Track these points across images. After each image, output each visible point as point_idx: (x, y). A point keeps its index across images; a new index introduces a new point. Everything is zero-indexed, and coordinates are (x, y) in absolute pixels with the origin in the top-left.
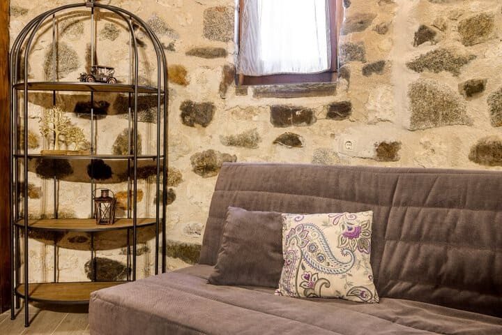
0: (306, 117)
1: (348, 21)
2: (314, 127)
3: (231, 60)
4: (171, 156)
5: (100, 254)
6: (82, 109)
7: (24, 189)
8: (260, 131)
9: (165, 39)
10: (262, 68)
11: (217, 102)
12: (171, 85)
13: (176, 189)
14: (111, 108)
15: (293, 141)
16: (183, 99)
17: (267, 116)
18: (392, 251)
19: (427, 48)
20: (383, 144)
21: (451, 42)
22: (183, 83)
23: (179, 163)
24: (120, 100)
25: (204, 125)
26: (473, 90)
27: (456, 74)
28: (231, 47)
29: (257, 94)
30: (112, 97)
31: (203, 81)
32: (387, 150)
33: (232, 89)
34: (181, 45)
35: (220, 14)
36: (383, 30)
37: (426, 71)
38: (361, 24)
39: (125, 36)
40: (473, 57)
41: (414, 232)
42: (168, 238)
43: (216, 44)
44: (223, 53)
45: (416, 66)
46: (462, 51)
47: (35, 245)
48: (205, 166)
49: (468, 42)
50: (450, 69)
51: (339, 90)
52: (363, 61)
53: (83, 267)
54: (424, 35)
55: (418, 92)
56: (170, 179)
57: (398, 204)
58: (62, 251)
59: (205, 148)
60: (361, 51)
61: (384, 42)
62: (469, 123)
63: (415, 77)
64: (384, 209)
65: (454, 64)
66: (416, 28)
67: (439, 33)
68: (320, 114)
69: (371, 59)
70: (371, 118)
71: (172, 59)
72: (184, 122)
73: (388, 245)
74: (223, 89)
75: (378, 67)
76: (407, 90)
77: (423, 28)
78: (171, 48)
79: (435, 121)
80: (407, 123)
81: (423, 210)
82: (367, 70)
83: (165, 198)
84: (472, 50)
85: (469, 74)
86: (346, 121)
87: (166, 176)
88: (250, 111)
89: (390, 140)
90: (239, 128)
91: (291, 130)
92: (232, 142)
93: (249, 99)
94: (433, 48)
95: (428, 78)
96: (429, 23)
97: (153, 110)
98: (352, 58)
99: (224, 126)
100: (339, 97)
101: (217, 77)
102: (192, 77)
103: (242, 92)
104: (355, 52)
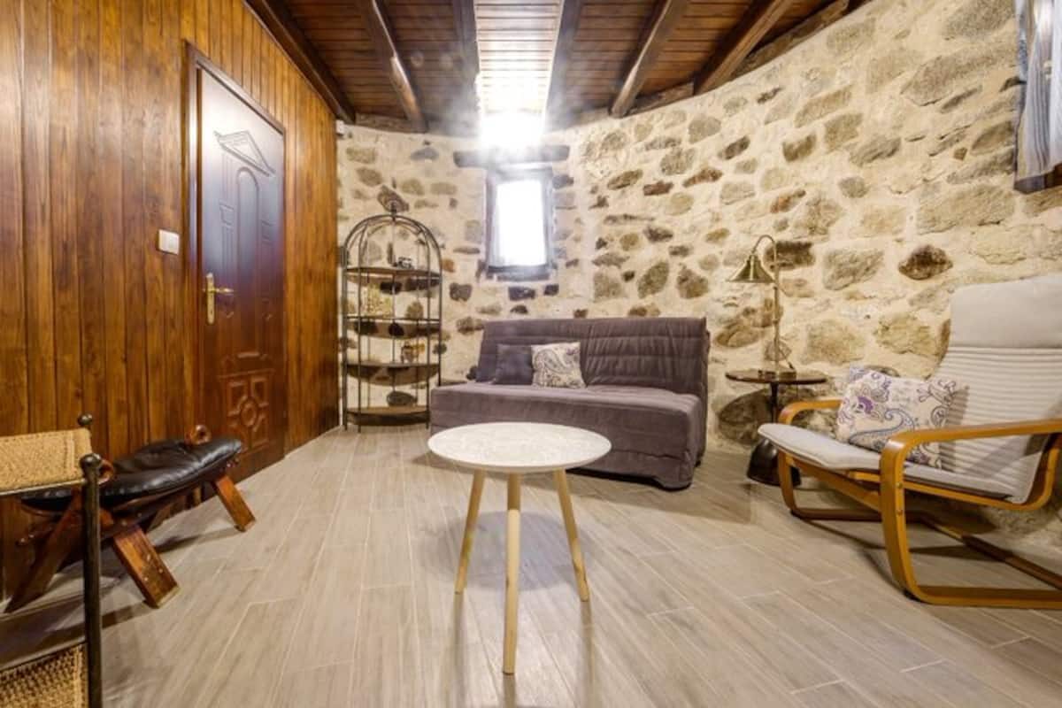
0: (531, 294)
1: (557, 233)
2: (536, 300)
3: (482, 256)
4: (444, 321)
5: (397, 389)
6: (386, 287)
7: (346, 342)
8: (502, 304)
9: (440, 241)
10: (504, 262)
11: (474, 284)
12: (444, 272)
13: (447, 343)
14: (403, 288)
15: (523, 310)
16: (451, 282)
17: (506, 294)
18: (591, 362)
19: (603, 252)
20: (578, 311)
21: (616, 248)
22: (451, 270)
23: (449, 326)
24: (410, 281)
25: (465, 299)
26: (629, 277)
27: (619, 267)
28: (483, 248)
29: (499, 279)
30: (403, 280)
31: (464, 270)
32: (580, 314)
33: (483, 276)
34: (450, 246)
35: (475, 225)
36: (577, 240)
37: (603, 266)
38: (565, 235)
39: (413, 238)
40: (628, 258)
41: (601, 351)
42: (442, 376)
43: (473, 245)
44: (477, 251)
45: (597, 263)
46: (622, 254)
47: (352, 382)
48: (466, 328)
49: (626, 249)
50: (615, 264)
51: (551, 276)
52: (566, 258)
53: (385, 398)
54: (601, 244)
55: (598, 278)
56: (444, 336)
57: (593, 337)
58: (372, 386)
59: (466, 315)
60: (564, 252)
61: (579, 247)
62: (626, 296)
63: (597, 269)
64: (585, 341)
65: (618, 262)
66: (597, 239)
67: (609, 244)
68: (540, 292)
69: (571, 258)
70: (571, 294)
71: (445, 254)
72: (452, 298)
73: (589, 359)
74: (478, 275)
75: (575, 263)
76: (592, 277)
77: (600, 240)
78: (443, 247)
79: (608, 296)
80: (592, 297)
81: (606, 339)
82: (568, 265)
83: (440, 349)
84: (628, 253)
85: (626, 268)
86: (555, 297)
87: (440, 335)
88: (495, 291)
89: (581, 309)
90: (488, 302)
91: (522, 303)
92: (483, 311)
93: (494, 282)
94: (606, 252)
95: (603, 269)
96: (604, 236)
97: (432, 289)
98: (560, 257)
99: (479, 299)
100: (551, 282)
101: (474, 267)
102: (458, 267)
103: (490, 277)
104: (561, 252)
